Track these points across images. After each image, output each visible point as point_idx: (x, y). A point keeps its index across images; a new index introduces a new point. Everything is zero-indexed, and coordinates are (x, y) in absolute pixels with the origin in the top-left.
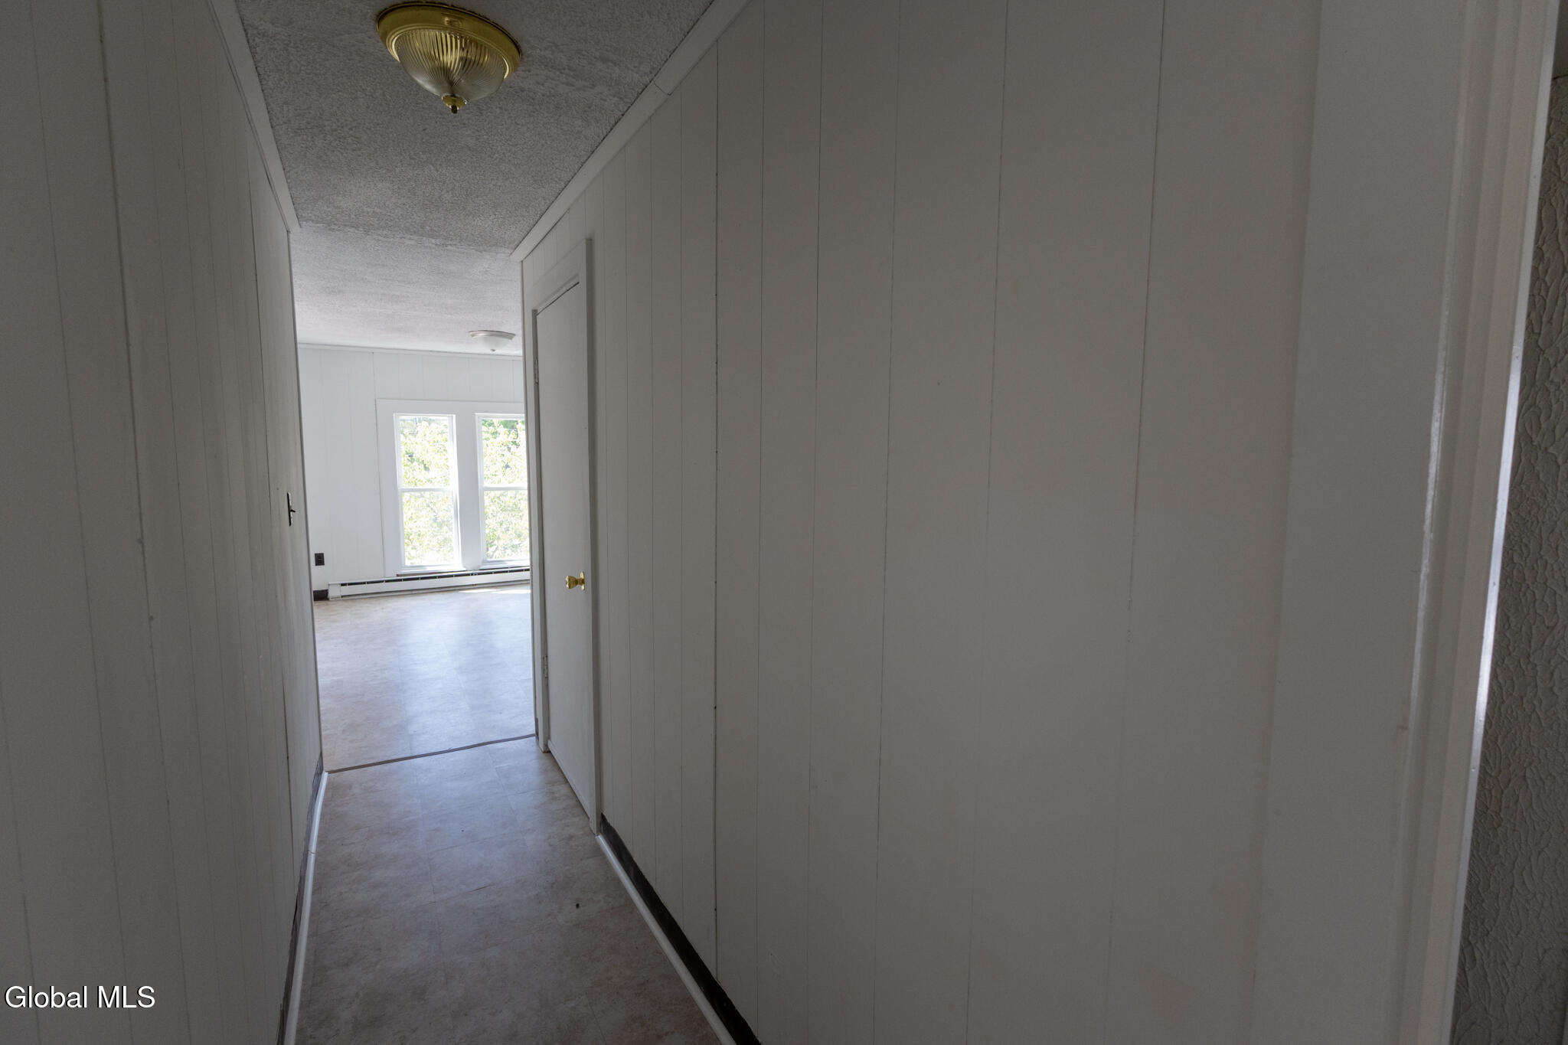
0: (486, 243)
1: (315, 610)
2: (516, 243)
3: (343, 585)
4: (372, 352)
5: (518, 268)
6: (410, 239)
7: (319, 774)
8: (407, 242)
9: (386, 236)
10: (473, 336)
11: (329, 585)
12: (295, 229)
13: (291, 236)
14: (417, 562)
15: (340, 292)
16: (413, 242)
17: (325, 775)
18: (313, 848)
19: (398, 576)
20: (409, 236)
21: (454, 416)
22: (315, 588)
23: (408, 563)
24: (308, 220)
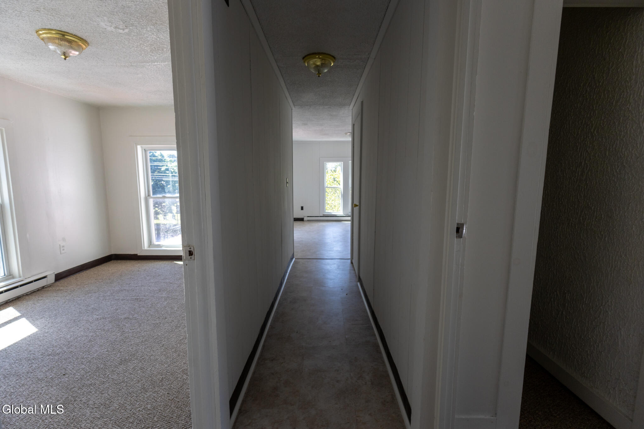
0: (342, 105)
1: (294, 224)
2: (350, 104)
3: (308, 217)
4: (319, 143)
5: (351, 111)
6: (321, 107)
7: (292, 259)
8: (321, 108)
9: (315, 107)
10: (346, 134)
11: (304, 216)
12: (293, 108)
13: (293, 110)
14: (329, 211)
15: (307, 124)
16: (322, 108)
17: (294, 259)
18: (289, 271)
19: (323, 215)
20: (321, 106)
21: (342, 162)
22: (294, 217)
23: (327, 211)
24: (296, 105)
